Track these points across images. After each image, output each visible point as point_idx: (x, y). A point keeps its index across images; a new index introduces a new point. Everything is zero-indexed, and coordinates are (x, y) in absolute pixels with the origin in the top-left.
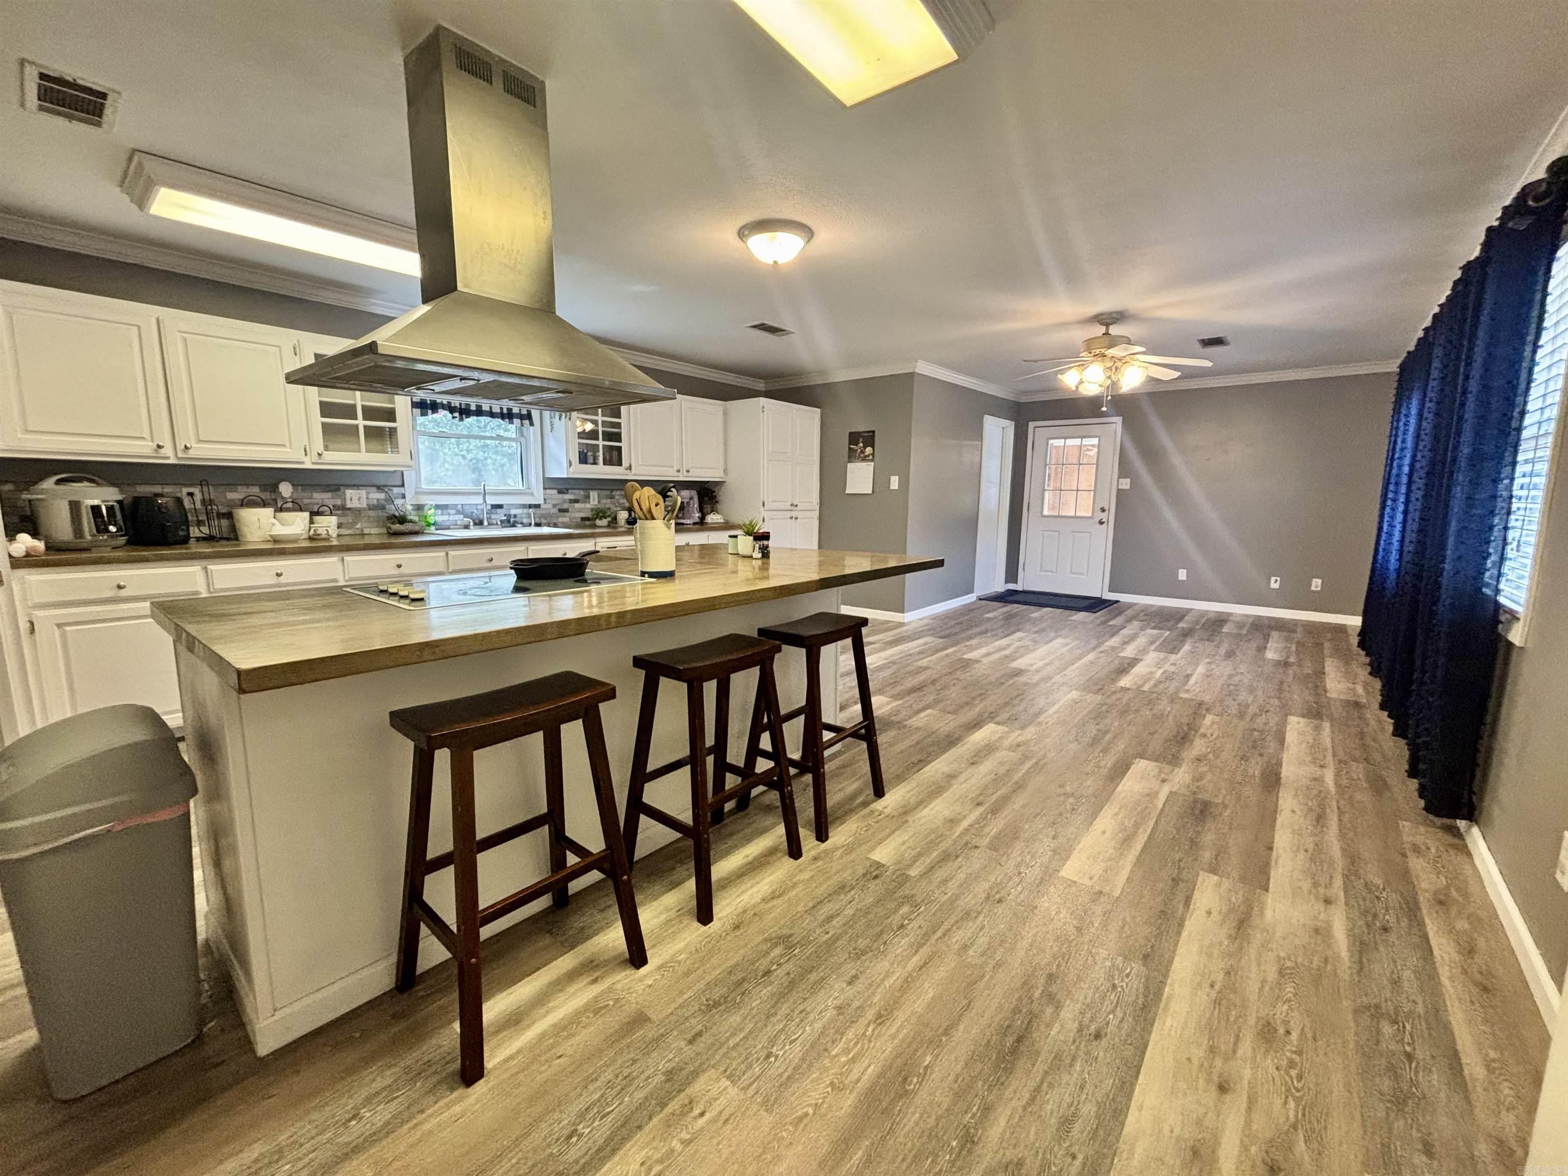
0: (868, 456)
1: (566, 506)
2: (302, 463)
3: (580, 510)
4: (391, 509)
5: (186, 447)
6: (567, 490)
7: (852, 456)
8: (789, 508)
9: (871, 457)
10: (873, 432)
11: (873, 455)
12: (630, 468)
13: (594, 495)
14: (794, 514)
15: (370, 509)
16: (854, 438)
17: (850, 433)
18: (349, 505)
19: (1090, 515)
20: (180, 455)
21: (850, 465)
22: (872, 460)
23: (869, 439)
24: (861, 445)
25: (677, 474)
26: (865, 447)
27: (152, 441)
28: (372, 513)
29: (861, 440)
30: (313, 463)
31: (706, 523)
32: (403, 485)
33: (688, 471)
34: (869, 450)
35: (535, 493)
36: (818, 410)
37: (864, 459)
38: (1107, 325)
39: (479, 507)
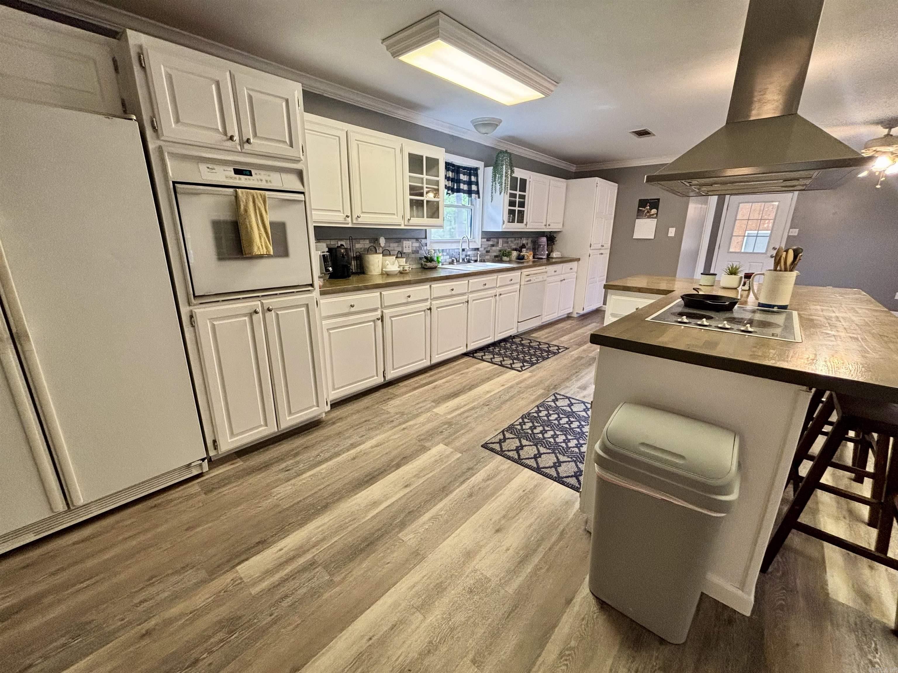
0: (653, 215)
1: (489, 249)
2: (400, 225)
3: (494, 251)
4: (423, 253)
5: (358, 216)
6: (490, 238)
7: (640, 214)
8: (600, 247)
9: (655, 216)
10: (659, 200)
11: (657, 214)
12: (526, 225)
13: (501, 241)
14: (601, 251)
15: (413, 253)
16: (643, 203)
17: (640, 200)
18: (404, 251)
19: (764, 251)
20: (354, 222)
21: (637, 220)
22: (655, 218)
23: (655, 204)
24: (648, 207)
25: (545, 227)
26: (651, 209)
27: (344, 213)
28: (413, 256)
29: (648, 204)
30: (405, 225)
31: (552, 258)
32: (426, 238)
33: (549, 225)
34: (654, 211)
35: (477, 242)
36: (617, 185)
37: (650, 217)
38: (890, 128)
39: (456, 251)
